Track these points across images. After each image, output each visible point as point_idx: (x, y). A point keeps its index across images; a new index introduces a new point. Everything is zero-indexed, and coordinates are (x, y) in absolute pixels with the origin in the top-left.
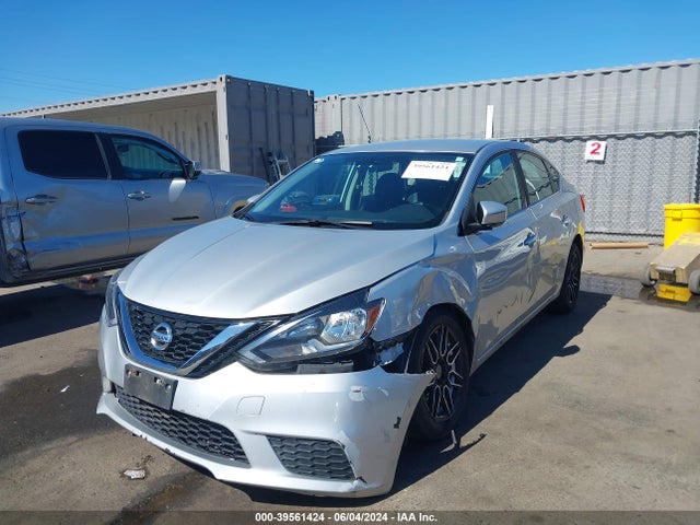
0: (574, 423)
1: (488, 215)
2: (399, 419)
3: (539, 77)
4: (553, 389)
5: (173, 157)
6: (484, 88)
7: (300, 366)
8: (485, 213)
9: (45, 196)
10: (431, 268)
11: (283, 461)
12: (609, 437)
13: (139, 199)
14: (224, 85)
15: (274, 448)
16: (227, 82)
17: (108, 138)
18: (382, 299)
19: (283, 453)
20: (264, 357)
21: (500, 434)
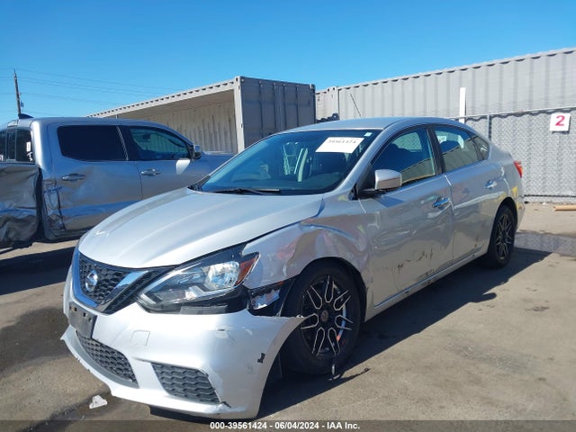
0: (452, 367)
1: (379, 182)
2: (263, 355)
3: (506, 60)
4: (449, 336)
5: (180, 142)
6: (457, 73)
7: (182, 308)
8: (377, 179)
9: (76, 175)
10: (312, 227)
11: (163, 384)
12: (477, 381)
13: (151, 175)
14: (239, 84)
15: (157, 373)
16: (241, 82)
17: (127, 130)
18: (257, 253)
19: (163, 378)
20: (156, 299)
21: (379, 373)
